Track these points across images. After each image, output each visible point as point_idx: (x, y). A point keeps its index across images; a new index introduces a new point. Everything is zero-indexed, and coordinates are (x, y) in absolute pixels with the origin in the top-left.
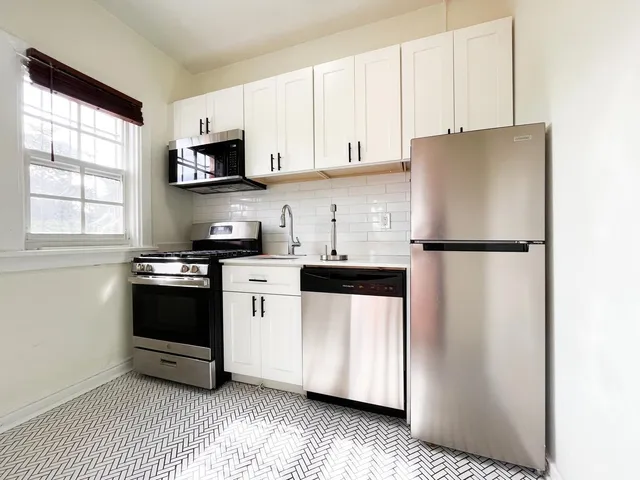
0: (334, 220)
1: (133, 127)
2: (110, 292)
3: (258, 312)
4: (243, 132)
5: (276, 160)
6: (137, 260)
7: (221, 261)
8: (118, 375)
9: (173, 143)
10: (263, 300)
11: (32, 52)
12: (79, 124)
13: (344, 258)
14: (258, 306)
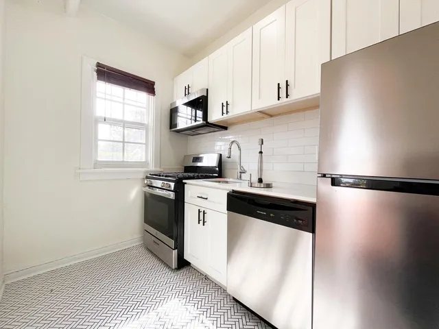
0: (261, 152)
1: (151, 97)
2: (134, 194)
3: (202, 222)
4: (207, 90)
5: (225, 107)
6: (147, 178)
7: (184, 181)
8: (137, 244)
9: (175, 103)
10: (204, 213)
11: (99, 65)
12: (124, 99)
13: (268, 186)
14: (202, 217)
